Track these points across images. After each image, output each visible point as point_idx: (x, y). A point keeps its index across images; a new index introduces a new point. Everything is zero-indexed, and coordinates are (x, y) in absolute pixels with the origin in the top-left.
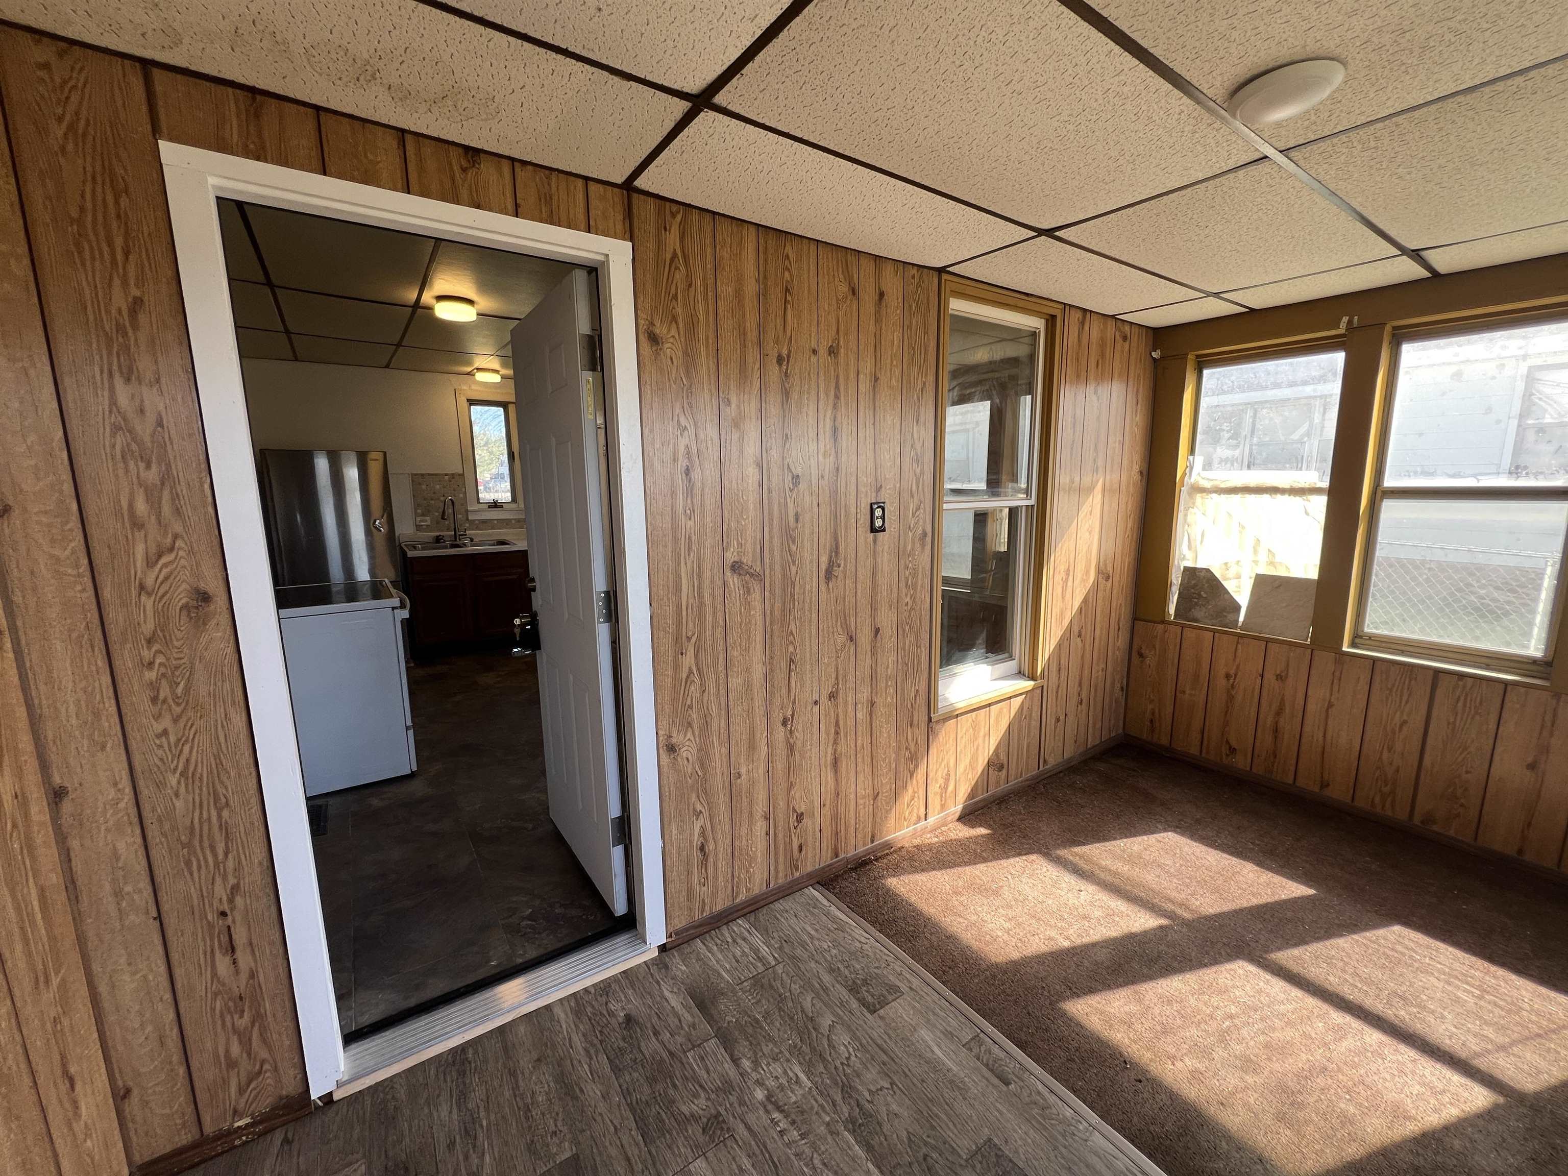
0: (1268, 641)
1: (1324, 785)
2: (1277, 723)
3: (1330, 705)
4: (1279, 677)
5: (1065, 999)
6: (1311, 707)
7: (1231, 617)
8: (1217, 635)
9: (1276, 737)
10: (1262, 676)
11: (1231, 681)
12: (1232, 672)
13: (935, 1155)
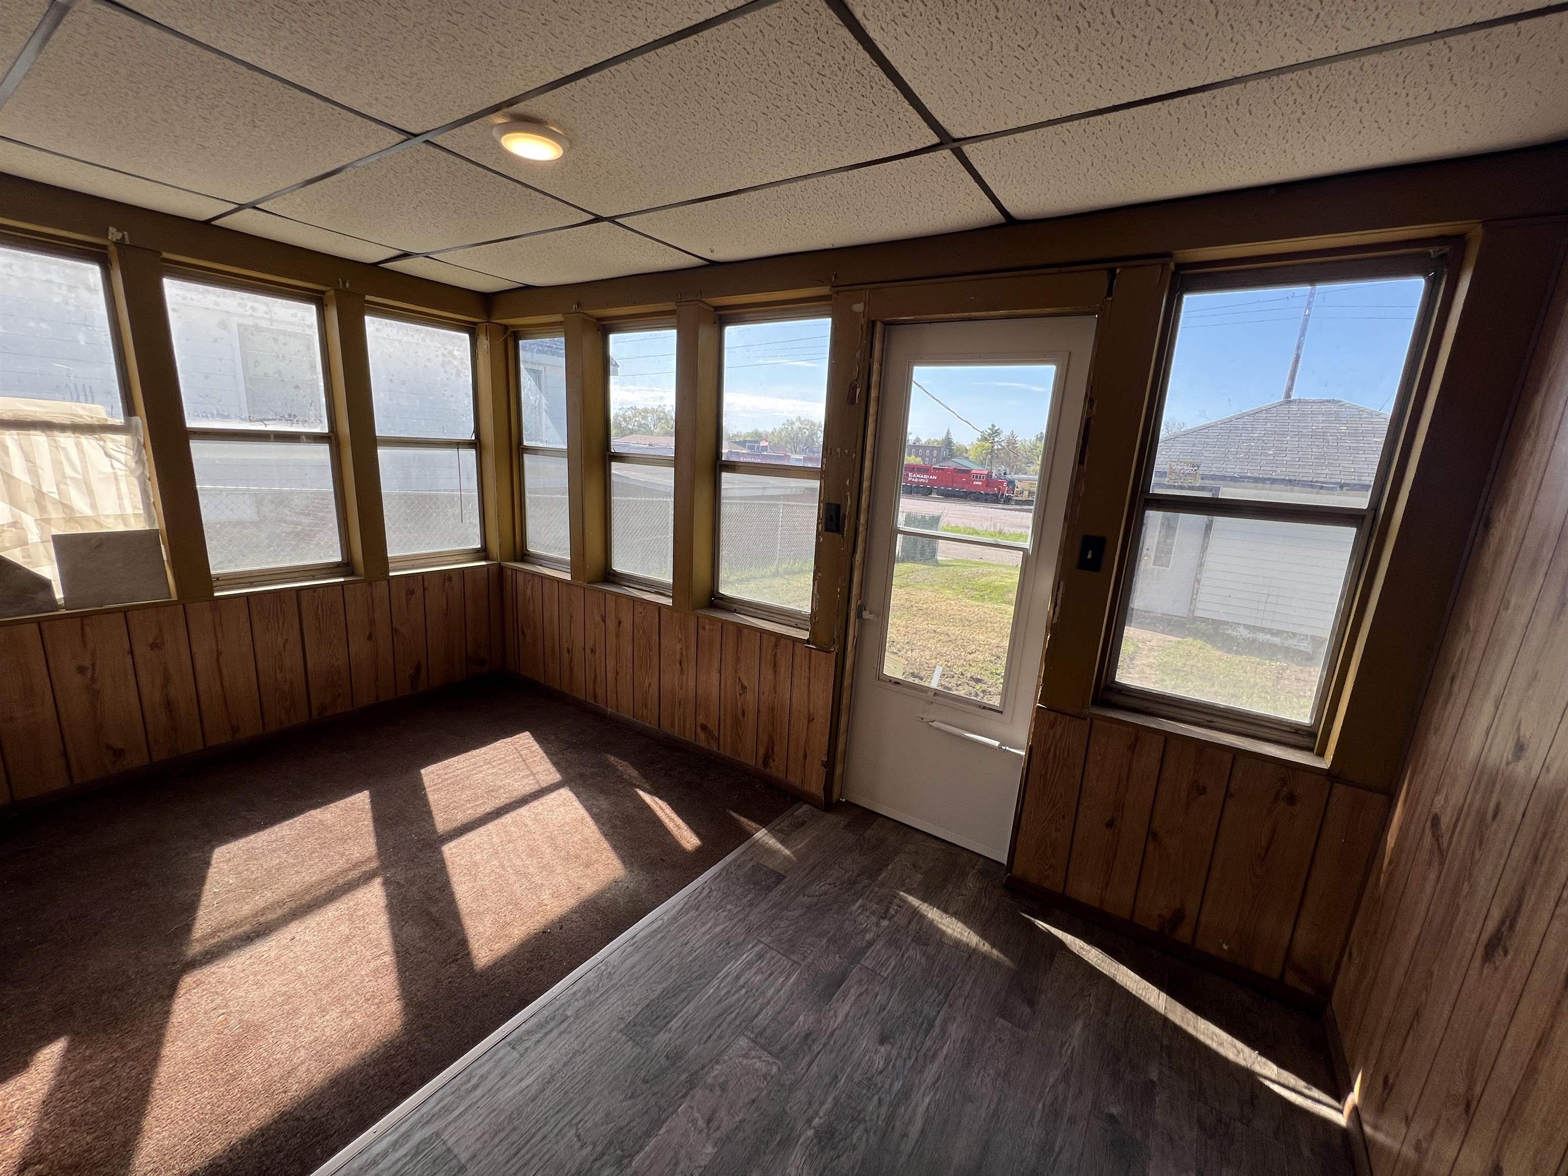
0: (125, 611)
1: (235, 730)
2: (167, 695)
3: (219, 653)
4: (154, 646)
5: (471, 965)
6: (200, 663)
7: (41, 596)
8: (45, 625)
9: (170, 711)
10: (132, 652)
11: (89, 675)
12: (87, 663)
13: (643, 1074)
